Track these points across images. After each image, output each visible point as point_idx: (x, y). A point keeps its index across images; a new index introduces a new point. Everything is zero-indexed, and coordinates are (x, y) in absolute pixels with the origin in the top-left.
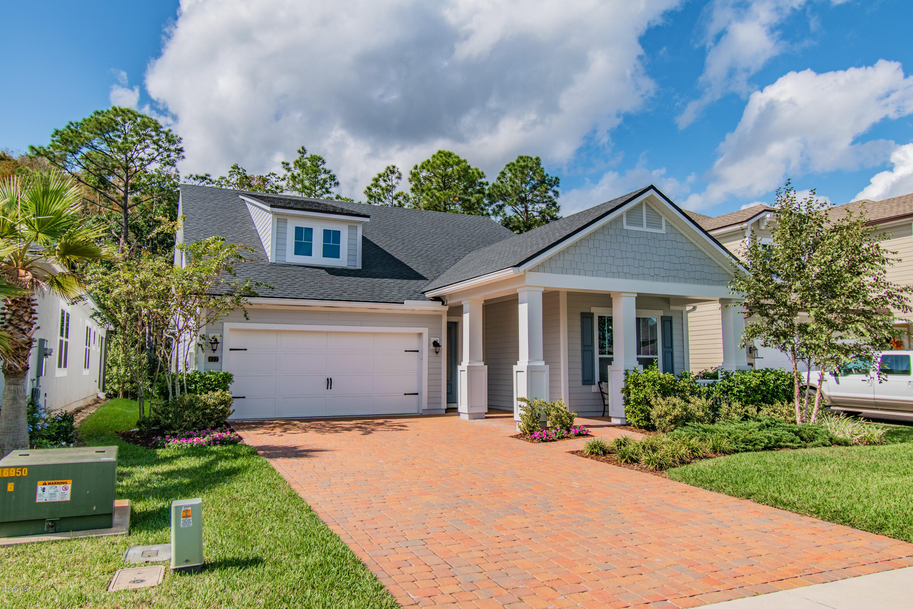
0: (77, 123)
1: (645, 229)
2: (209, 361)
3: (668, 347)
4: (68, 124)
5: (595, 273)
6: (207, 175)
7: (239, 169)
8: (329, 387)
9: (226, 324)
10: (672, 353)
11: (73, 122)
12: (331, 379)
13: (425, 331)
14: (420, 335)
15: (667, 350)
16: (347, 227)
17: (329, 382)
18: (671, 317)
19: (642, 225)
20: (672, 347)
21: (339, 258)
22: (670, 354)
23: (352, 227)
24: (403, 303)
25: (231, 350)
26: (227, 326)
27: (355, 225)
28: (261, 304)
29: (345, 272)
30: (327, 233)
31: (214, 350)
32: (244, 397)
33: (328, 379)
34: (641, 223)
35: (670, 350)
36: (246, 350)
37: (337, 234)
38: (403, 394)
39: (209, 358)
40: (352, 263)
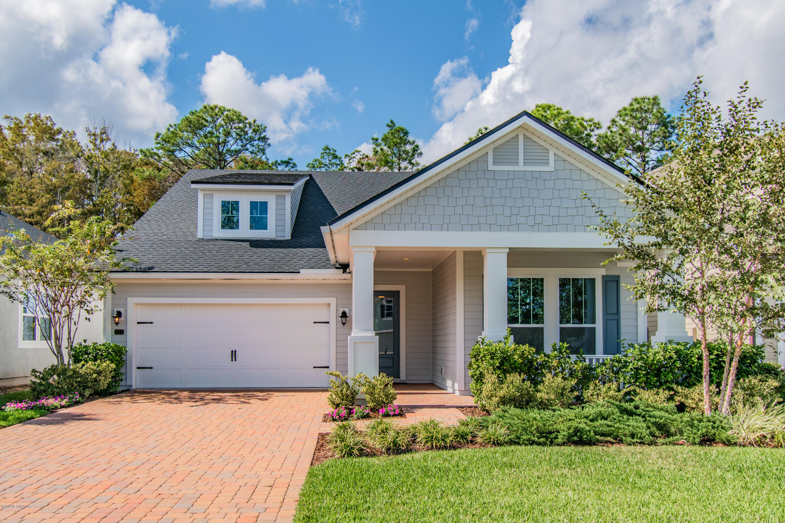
0: (175, 125)
1: (521, 167)
2: (116, 333)
3: (615, 314)
4: (168, 126)
5: (445, 226)
6: (289, 159)
7: (330, 150)
8: (234, 359)
9: (129, 299)
10: (618, 321)
11: (172, 125)
12: (235, 351)
13: (333, 301)
14: (329, 304)
15: (610, 317)
16: (275, 197)
17: (234, 354)
18: (618, 277)
19: (517, 163)
20: (618, 312)
21: (266, 229)
22: (616, 322)
23: (280, 197)
24: (299, 272)
25: (138, 323)
26: (131, 301)
27: (284, 194)
28: (158, 279)
29: (271, 243)
30: (253, 205)
31: (117, 324)
32: (151, 368)
33: (232, 351)
34: (516, 161)
35: (616, 317)
36: (152, 323)
37: (264, 206)
38: (312, 367)
39: (116, 331)
40: (280, 234)
